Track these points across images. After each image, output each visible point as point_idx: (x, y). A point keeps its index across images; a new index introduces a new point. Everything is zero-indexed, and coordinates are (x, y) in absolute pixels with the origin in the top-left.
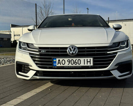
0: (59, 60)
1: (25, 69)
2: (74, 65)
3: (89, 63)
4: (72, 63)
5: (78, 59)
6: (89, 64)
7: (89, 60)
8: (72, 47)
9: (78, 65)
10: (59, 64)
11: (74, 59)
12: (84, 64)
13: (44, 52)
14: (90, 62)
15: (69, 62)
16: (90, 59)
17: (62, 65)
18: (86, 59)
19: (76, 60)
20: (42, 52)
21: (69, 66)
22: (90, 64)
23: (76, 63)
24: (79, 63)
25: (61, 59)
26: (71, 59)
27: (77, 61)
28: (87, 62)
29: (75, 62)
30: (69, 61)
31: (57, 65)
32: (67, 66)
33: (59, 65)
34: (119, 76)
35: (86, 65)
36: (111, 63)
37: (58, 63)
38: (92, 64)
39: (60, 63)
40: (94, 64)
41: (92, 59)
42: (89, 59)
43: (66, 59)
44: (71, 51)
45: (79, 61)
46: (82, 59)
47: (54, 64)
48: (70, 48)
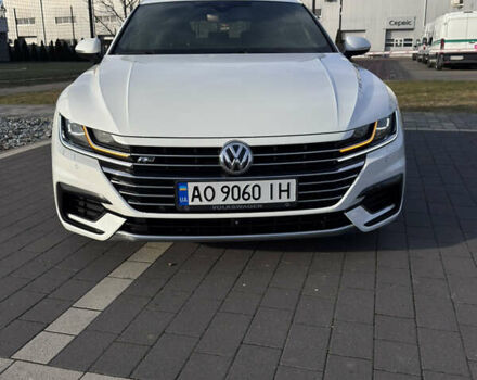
0: (196, 188)
1: (89, 206)
2: (241, 201)
3: (284, 195)
4: (236, 196)
5: (252, 183)
6: (284, 199)
7: (284, 187)
8: (236, 148)
9: (252, 201)
10: (197, 199)
11: (242, 185)
12: (272, 197)
13: (147, 162)
14: (288, 191)
15: (228, 193)
16: (289, 185)
17: (205, 203)
18: (276, 183)
19: (247, 186)
20: (141, 162)
21: (225, 206)
22: (289, 197)
23: (246, 196)
24: (257, 196)
25: (202, 186)
26: (231, 184)
27: (249, 190)
28: (280, 191)
29: (244, 193)
30: (226, 190)
31: (190, 203)
32: (219, 206)
33: (197, 202)
34: (367, 224)
35: (276, 200)
36: (347, 189)
37: (194, 196)
38: (293, 198)
39: (199, 196)
40: (299, 197)
41: (293, 183)
42: (284, 183)
43: (218, 186)
44: (232, 158)
45: (256, 189)
46: (265, 185)
47: (182, 200)
48: (228, 151)
